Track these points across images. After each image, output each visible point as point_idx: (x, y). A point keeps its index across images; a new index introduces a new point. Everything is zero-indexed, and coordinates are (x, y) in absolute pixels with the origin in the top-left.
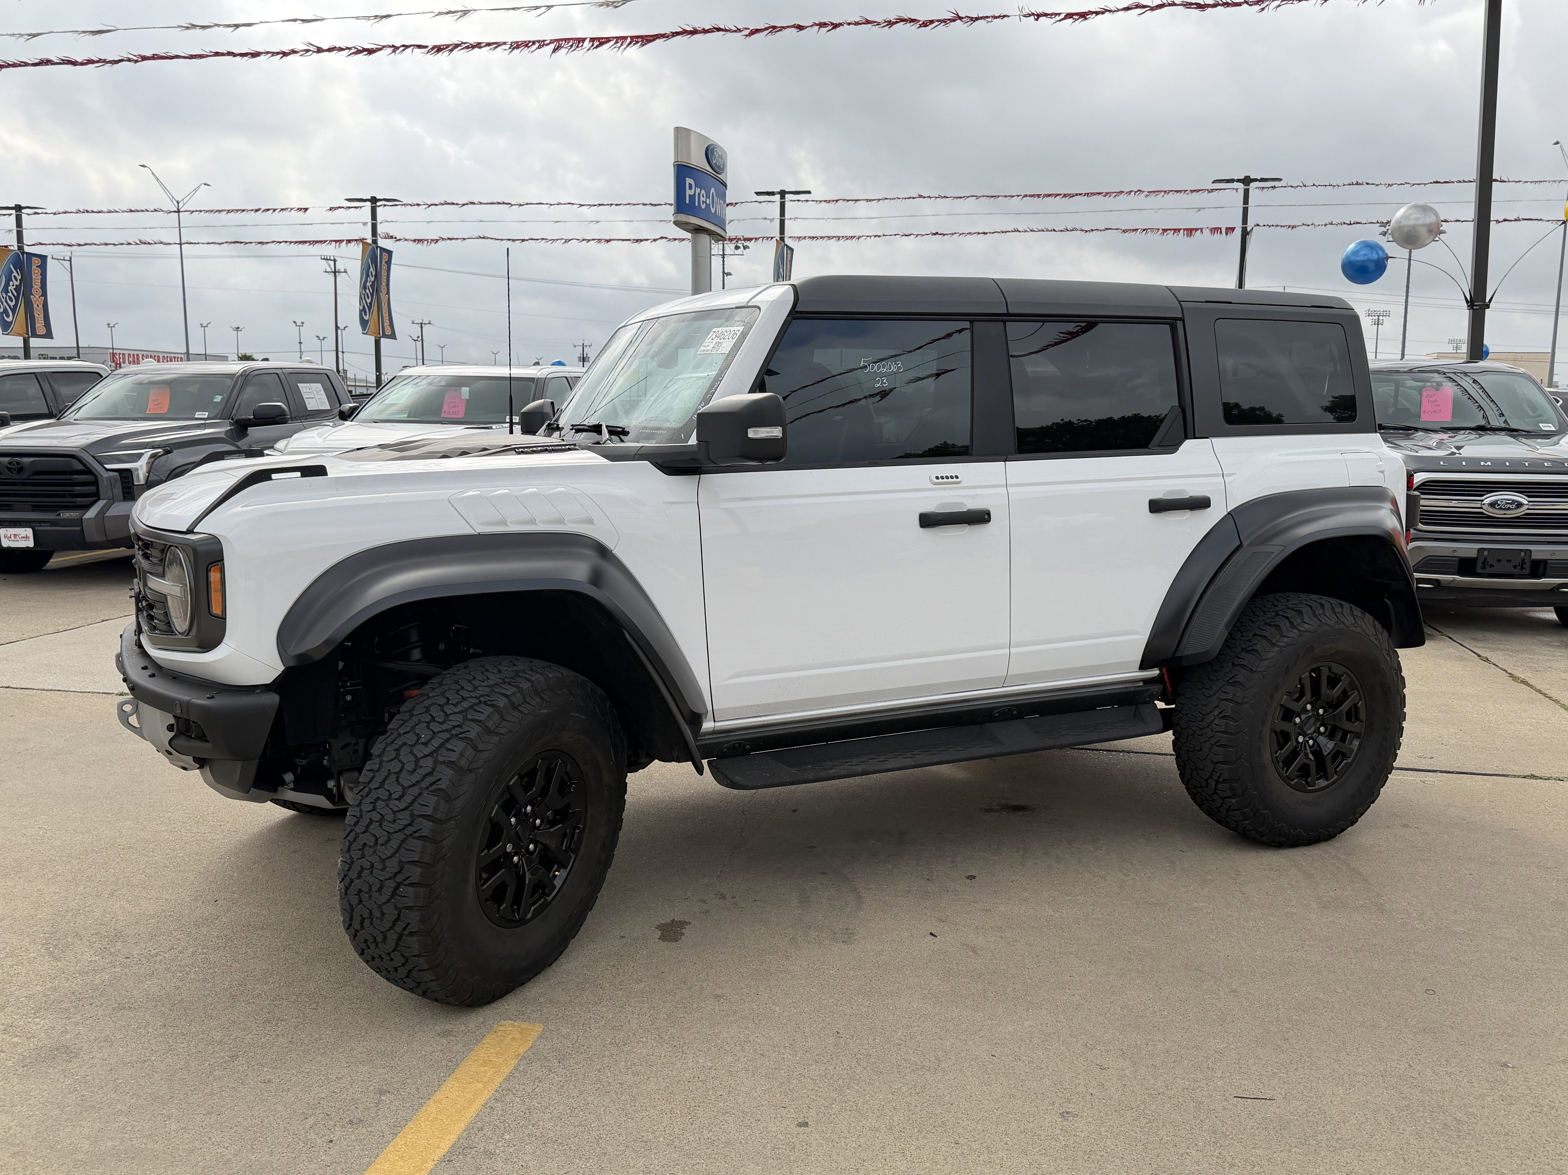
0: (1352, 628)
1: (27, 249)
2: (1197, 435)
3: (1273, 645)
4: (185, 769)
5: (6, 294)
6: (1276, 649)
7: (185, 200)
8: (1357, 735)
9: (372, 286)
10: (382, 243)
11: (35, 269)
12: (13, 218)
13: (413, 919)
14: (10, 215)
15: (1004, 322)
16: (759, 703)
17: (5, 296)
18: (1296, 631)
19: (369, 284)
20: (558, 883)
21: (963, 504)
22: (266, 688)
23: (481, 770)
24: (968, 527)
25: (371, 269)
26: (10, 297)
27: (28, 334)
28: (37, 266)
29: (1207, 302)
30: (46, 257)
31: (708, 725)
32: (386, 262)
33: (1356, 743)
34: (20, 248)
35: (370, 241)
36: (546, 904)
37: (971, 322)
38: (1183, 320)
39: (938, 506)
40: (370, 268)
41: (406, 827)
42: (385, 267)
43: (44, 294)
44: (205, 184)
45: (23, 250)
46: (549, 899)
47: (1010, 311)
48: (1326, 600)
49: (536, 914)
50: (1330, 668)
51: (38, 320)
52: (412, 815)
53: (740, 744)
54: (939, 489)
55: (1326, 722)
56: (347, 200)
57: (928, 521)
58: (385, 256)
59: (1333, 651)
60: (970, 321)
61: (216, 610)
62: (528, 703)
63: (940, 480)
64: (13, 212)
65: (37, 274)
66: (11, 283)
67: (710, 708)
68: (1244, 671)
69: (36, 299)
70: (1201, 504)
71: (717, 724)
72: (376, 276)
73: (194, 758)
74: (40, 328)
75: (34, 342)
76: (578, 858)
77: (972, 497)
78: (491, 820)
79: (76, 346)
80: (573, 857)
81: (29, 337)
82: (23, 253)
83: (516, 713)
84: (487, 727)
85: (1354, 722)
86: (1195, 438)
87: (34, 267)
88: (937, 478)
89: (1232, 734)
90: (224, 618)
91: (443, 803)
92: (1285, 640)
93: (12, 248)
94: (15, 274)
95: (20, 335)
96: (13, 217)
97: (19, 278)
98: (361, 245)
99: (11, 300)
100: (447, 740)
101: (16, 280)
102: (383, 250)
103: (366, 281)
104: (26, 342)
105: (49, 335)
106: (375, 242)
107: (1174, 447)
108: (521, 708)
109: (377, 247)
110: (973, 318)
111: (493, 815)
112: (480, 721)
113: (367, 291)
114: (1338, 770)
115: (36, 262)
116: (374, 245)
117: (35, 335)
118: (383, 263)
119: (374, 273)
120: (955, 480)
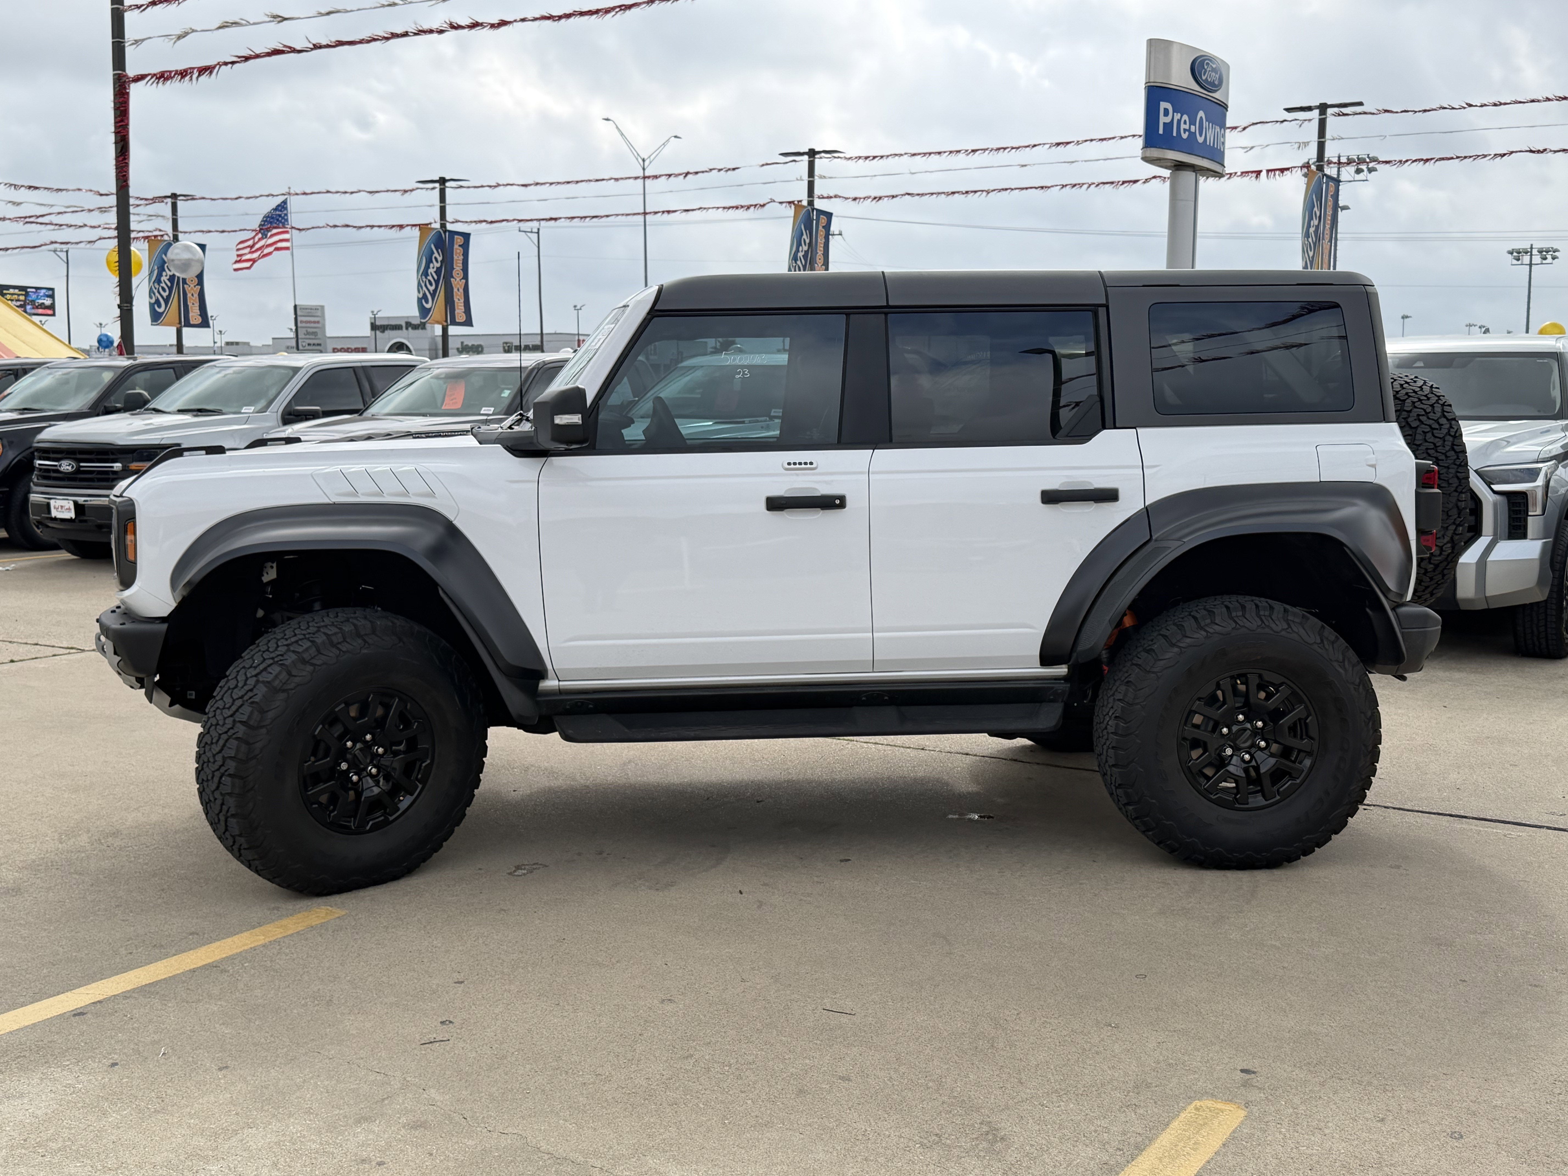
0: (1283, 633)
1: (449, 227)
2: (1117, 425)
3: (1173, 645)
4: (132, 687)
5: (426, 278)
6: (1176, 650)
7: (652, 158)
8: (1309, 754)
9: (805, 256)
10: (819, 204)
11: (456, 249)
12: (436, 193)
13: (231, 802)
14: (434, 188)
15: (886, 314)
16: (599, 666)
17: (424, 280)
18: (1204, 633)
19: (800, 254)
20: (403, 806)
21: (816, 489)
22: (162, 620)
23: (294, 691)
24: (822, 511)
25: (805, 236)
26: (430, 281)
27: (446, 321)
28: (460, 246)
29: (1144, 286)
30: (469, 235)
31: (549, 684)
32: (823, 227)
33: (1307, 762)
34: (443, 226)
35: (805, 203)
36: (386, 823)
37: (848, 315)
38: (1107, 307)
39: (786, 491)
40: (802, 234)
41: (229, 729)
42: (822, 232)
43: (466, 277)
44: (676, 137)
45: (445, 227)
46: (391, 818)
47: (891, 303)
48: (1249, 602)
49: (376, 827)
50: (1260, 676)
51: (458, 306)
52: (234, 721)
53: (582, 703)
54: (792, 475)
55: (1267, 737)
56: (782, 154)
57: (775, 504)
58: (823, 220)
59: (1259, 657)
60: (846, 314)
61: (131, 557)
62: (347, 642)
63: (792, 466)
64: (437, 185)
65: (459, 253)
66: (431, 265)
67: (549, 667)
68: (1137, 670)
69: (457, 283)
70: (1109, 496)
71: (561, 683)
72: (810, 244)
73: (137, 678)
74: (460, 316)
75: (453, 330)
76: (427, 787)
77: (826, 482)
78: (314, 736)
79: (539, 332)
80: (420, 786)
81: (447, 326)
82: (445, 231)
83: (334, 650)
84: (304, 659)
85: (1302, 739)
86: (1115, 428)
87: (456, 246)
88: (789, 464)
89: (1121, 735)
90: (135, 563)
91: (256, 713)
92: (1188, 640)
93: (433, 226)
94: (436, 254)
95: (438, 323)
96: (437, 191)
97: (440, 259)
98: (793, 207)
99: (431, 284)
100: (269, 666)
101: (437, 261)
102: (820, 212)
103: (797, 251)
104: (445, 330)
105: (468, 322)
106: (811, 203)
107: (1087, 438)
108: (339, 646)
109: (813, 210)
110: (847, 311)
111: (316, 733)
112: (298, 652)
113: (799, 262)
114: (1281, 790)
115: (459, 240)
116: (809, 208)
117: (454, 323)
118: (820, 228)
119: (808, 241)
120: (809, 466)
